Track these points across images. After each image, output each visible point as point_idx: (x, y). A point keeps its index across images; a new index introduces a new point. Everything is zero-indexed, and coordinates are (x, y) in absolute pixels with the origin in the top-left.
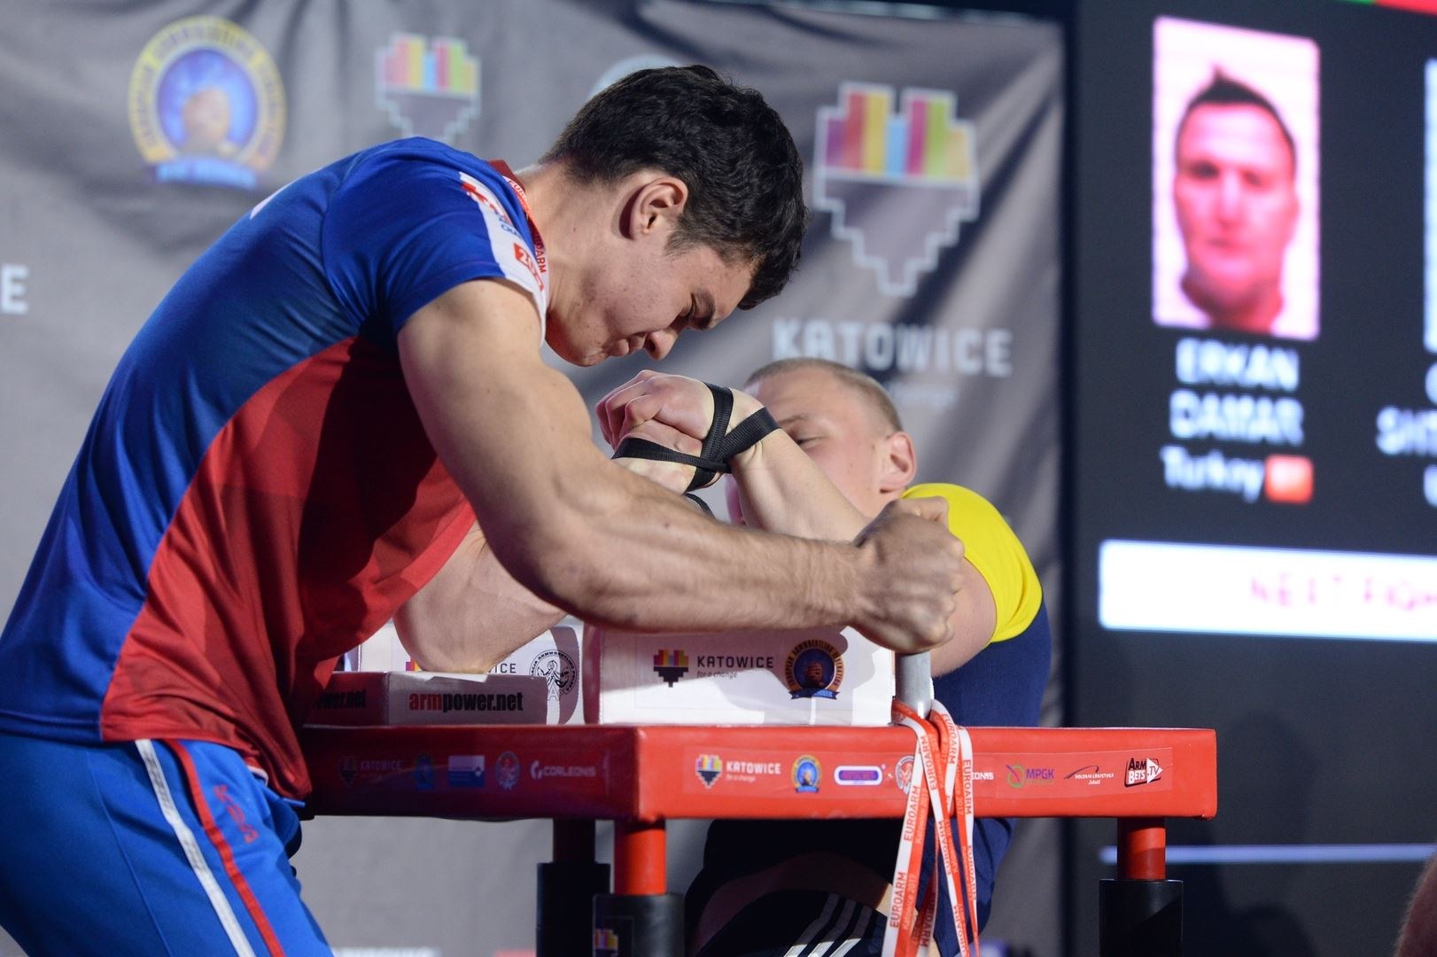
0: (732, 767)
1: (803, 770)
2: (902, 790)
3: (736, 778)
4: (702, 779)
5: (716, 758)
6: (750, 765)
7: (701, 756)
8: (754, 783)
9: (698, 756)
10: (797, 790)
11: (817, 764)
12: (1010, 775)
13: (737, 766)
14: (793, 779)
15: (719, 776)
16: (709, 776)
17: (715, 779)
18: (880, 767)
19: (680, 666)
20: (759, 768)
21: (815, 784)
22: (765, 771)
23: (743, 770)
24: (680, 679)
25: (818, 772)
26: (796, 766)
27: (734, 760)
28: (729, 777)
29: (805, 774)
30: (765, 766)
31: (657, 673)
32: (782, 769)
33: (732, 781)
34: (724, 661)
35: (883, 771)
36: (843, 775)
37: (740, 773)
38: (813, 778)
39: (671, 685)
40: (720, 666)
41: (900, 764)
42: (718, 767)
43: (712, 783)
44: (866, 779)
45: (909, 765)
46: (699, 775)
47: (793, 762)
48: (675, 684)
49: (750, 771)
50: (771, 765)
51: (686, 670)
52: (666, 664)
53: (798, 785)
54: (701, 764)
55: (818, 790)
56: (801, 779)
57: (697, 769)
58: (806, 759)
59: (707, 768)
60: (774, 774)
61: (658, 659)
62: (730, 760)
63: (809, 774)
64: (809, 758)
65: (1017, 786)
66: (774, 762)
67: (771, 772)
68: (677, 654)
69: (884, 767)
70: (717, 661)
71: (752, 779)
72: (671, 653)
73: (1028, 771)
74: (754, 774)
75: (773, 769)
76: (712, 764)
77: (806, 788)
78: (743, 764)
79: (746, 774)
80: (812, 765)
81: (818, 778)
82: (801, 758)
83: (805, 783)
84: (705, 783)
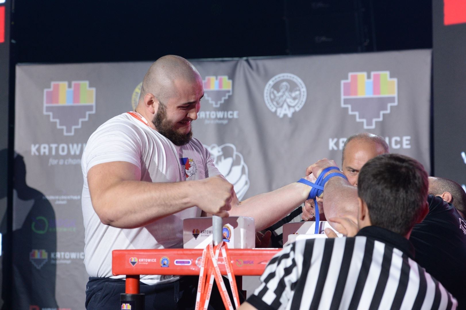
0: (141, 260)
1: (163, 261)
2: (198, 267)
3: (142, 263)
4: (131, 264)
5: (136, 258)
6: (146, 259)
7: (131, 258)
8: (147, 265)
9: (130, 258)
10: (161, 266)
11: (168, 259)
12: (237, 263)
13: (142, 260)
14: (160, 263)
15: (136, 263)
16: (134, 263)
17: (135, 264)
18: (191, 260)
19: (198, 233)
20: (149, 260)
21: (168, 265)
22: (151, 261)
23: (144, 261)
24: (198, 237)
25: (168, 261)
26: (161, 259)
27: (141, 258)
28: (140, 263)
29: (164, 262)
30: (151, 260)
31: (193, 236)
32: (156, 260)
33: (141, 264)
34: (206, 232)
35: (192, 261)
36: (177, 262)
37: (143, 262)
38: (167, 263)
39: (196, 239)
40: (206, 233)
41: (198, 259)
42: (136, 260)
43: (134, 265)
44: (186, 263)
45: (201, 259)
46: (130, 263)
47: (160, 259)
48: (197, 238)
49: (146, 261)
50: (153, 259)
51: (199, 234)
52: (195, 233)
53: (162, 265)
54: (131, 260)
55: (168, 266)
56: (163, 264)
57: (130, 261)
58: (164, 258)
59: (133, 261)
60: (154, 262)
61: (193, 232)
62: (140, 258)
63: (166, 262)
64: (166, 257)
65: (240, 266)
66: (154, 259)
67: (153, 261)
68: (197, 230)
69: (192, 260)
70: (205, 232)
71: (147, 263)
72: (196, 230)
73: (244, 262)
74: (148, 262)
75: (154, 260)
76: (135, 260)
77: (165, 266)
78: (144, 259)
79: (145, 262)
80: (166, 260)
81: (169, 263)
82: (163, 257)
83: (164, 264)
84: (132, 265)
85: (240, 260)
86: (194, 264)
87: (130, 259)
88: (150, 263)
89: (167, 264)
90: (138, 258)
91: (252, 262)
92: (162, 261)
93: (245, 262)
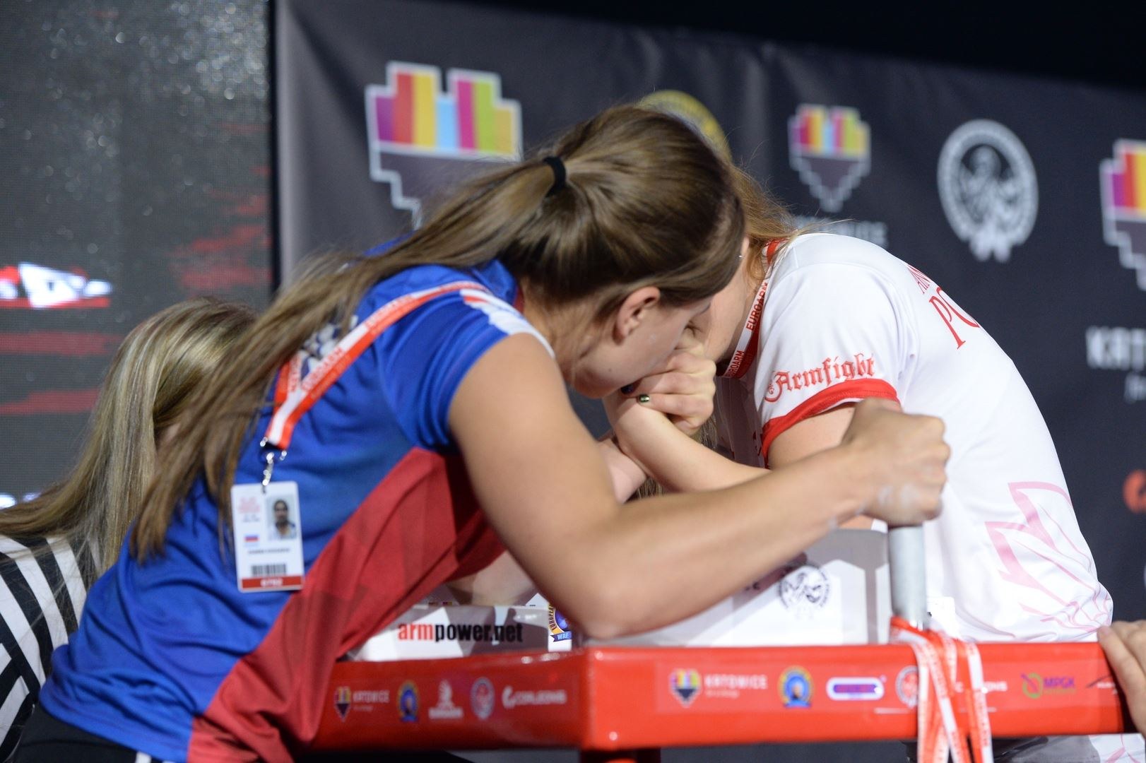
85: (1032, 676)
86: (891, 696)
87: (672, 677)
88: (746, 693)
89: (804, 694)
90: (703, 674)
91: (1071, 683)
92: (788, 687)
93: (1049, 683)
